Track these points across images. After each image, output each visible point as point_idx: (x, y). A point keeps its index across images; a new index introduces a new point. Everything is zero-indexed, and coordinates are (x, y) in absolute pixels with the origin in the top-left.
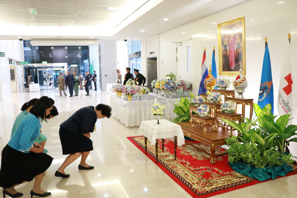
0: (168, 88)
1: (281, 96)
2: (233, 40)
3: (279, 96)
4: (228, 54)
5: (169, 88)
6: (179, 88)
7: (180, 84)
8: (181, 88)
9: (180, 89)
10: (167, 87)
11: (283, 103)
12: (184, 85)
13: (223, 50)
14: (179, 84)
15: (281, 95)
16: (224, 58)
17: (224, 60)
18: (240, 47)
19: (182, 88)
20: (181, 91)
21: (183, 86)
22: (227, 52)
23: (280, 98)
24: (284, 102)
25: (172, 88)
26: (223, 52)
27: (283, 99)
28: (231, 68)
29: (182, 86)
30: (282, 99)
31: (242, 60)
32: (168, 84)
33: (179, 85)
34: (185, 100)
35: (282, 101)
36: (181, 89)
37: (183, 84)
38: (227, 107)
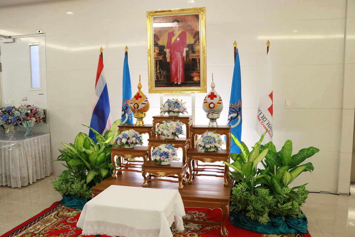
0: (10, 121)
1: (266, 119)
2: (178, 39)
3: (263, 119)
4: (168, 60)
5: (13, 121)
6: (27, 120)
7: (29, 112)
8: (32, 119)
9: (30, 121)
10: (8, 120)
11: (269, 127)
12: (36, 113)
13: (156, 54)
14: (26, 112)
15: (265, 117)
16: (158, 66)
17: (158, 69)
18: (195, 51)
19: (34, 119)
20: (32, 125)
21: (36, 115)
22: (165, 58)
23: (265, 121)
24: (270, 125)
25: (18, 120)
26: (156, 56)
27: (269, 122)
28: (174, 83)
29: (34, 114)
30: (267, 122)
31: (199, 70)
32: (9, 113)
33: (27, 114)
34: (85, 140)
35: (267, 124)
36: (33, 121)
37: (34, 112)
38: (214, 142)
